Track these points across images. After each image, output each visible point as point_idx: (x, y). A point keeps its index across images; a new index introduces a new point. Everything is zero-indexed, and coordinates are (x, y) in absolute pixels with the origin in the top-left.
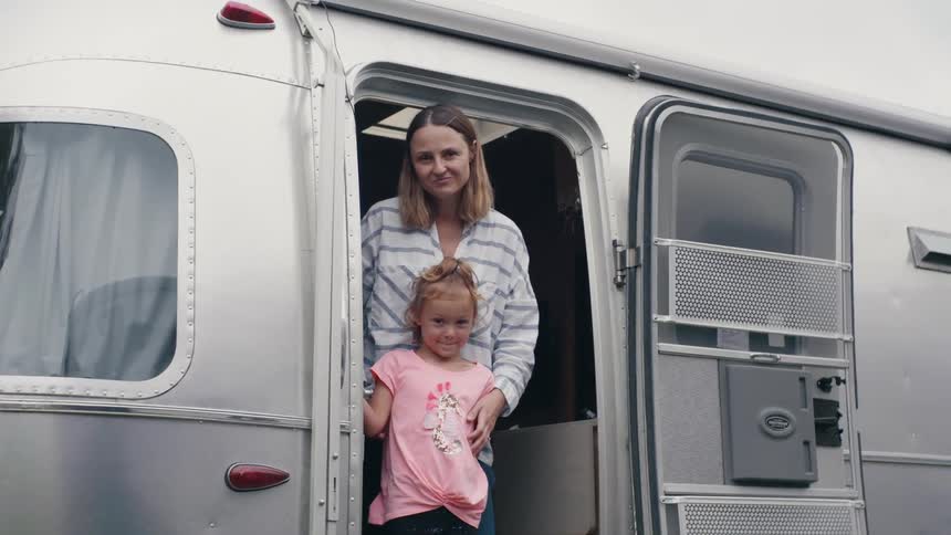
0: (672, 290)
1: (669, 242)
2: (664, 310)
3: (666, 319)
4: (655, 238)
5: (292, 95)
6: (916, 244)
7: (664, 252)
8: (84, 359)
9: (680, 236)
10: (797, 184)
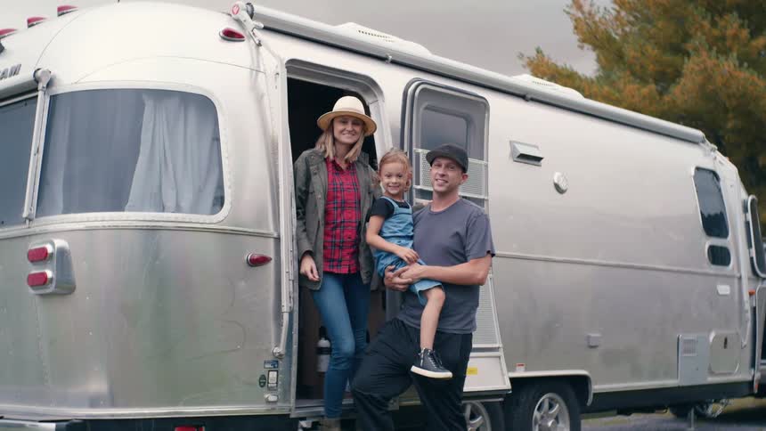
0: (421, 174)
1: (420, 150)
2: (418, 183)
3: (419, 187)
4: (414, 148)
5: (251, 74)
6: (513, 149)
7: (418, 155)
8: (185, 204)
9: (422, 148)
10: (469, 121)
